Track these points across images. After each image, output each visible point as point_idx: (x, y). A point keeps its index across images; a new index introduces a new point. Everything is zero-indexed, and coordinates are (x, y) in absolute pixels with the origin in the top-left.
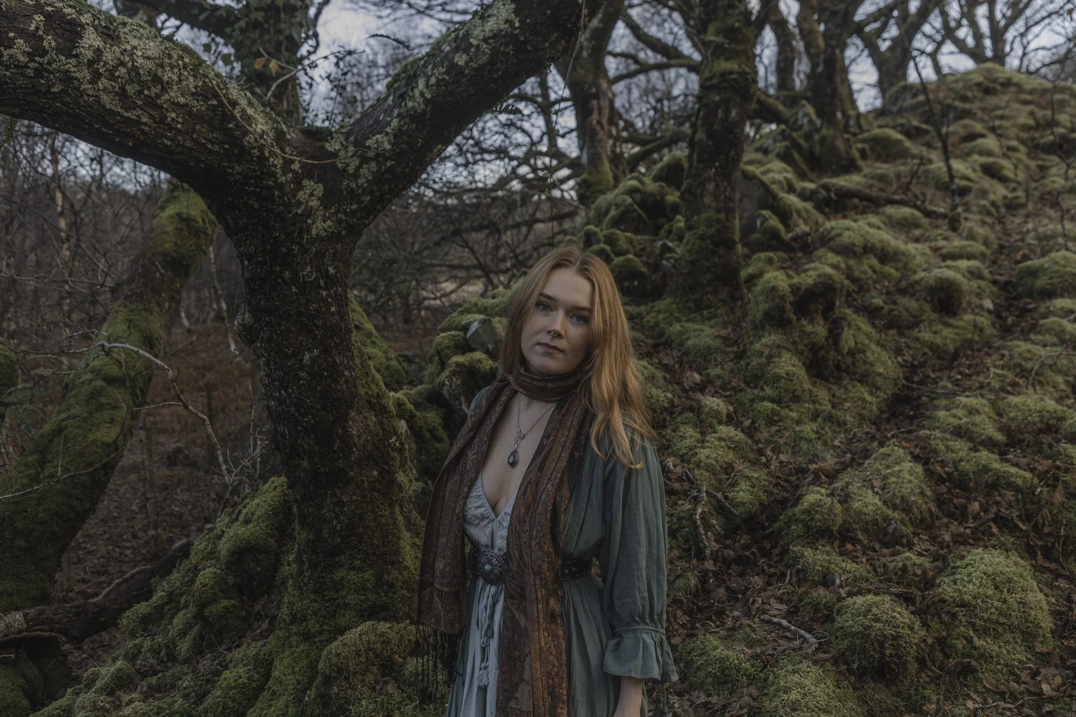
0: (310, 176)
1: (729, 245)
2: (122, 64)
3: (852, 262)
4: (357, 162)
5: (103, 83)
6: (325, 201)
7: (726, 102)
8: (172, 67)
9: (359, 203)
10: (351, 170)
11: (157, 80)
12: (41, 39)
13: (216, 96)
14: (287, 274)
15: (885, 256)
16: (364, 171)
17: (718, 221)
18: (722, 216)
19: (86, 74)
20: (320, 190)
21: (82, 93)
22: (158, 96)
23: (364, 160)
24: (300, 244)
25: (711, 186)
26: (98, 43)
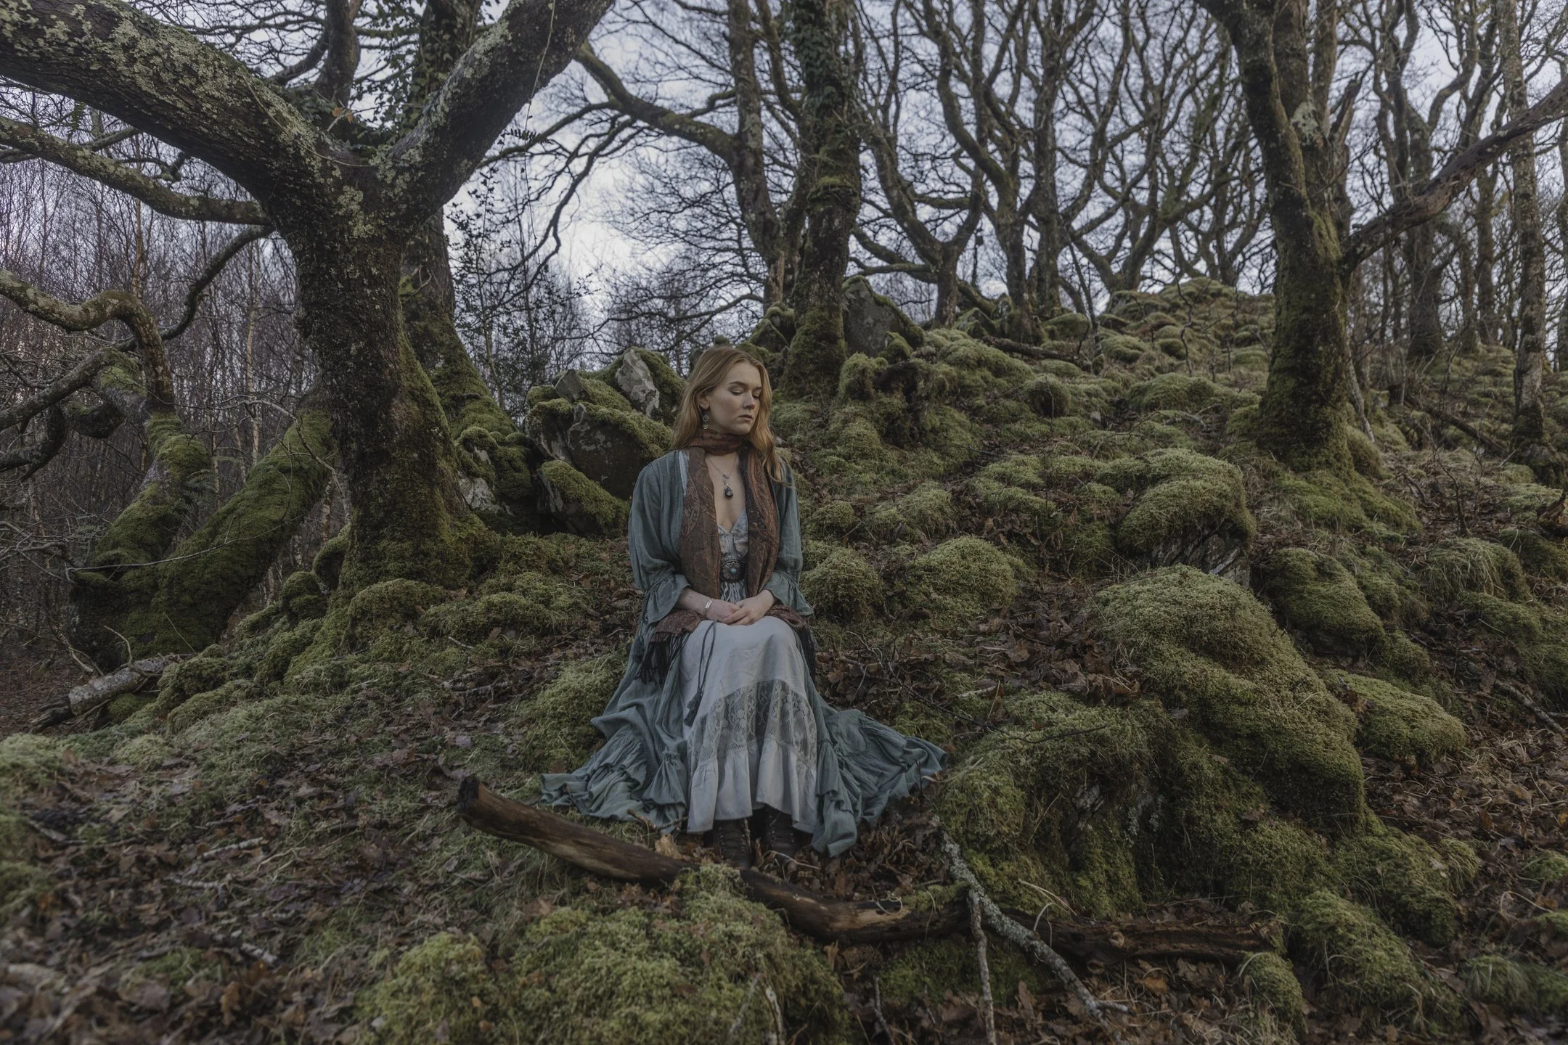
0: (351, 184)
1: (832, 340)
2: (157, 54)
3: (964, 373)
4: (393, 173)
5: (138, 67)
6: (365, 206)
7: (829, 212)
8: (207, 65)
9: (398, 210)
10: (389, 181)
11: (193, 74)
12: (81, 23)
13: (251, 96)
14: (333, 271)
15: (998, 371)
16: (399, 181)
17: (821, 318)
18: (825, 314)
19: (120, 57)
20: (360, 196)
21: (119, 74)
22: (193, 87)
23: (400, 171)
24: (342, 242)
25: (815, 287)
26: (135, 33)
